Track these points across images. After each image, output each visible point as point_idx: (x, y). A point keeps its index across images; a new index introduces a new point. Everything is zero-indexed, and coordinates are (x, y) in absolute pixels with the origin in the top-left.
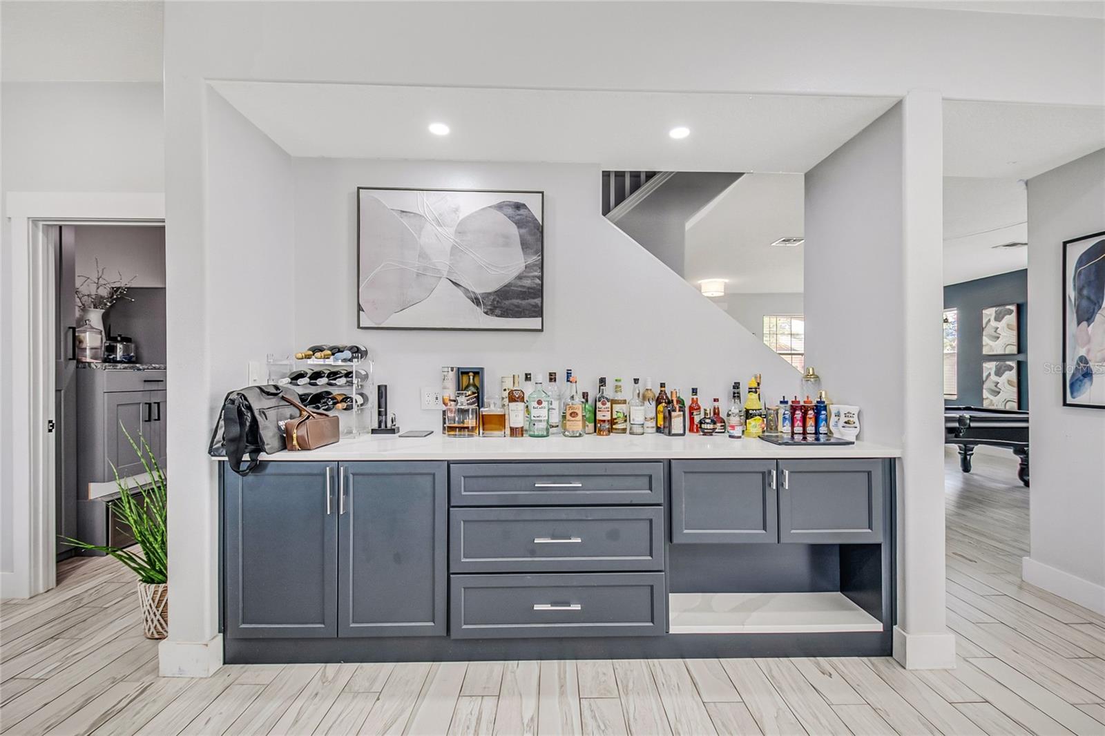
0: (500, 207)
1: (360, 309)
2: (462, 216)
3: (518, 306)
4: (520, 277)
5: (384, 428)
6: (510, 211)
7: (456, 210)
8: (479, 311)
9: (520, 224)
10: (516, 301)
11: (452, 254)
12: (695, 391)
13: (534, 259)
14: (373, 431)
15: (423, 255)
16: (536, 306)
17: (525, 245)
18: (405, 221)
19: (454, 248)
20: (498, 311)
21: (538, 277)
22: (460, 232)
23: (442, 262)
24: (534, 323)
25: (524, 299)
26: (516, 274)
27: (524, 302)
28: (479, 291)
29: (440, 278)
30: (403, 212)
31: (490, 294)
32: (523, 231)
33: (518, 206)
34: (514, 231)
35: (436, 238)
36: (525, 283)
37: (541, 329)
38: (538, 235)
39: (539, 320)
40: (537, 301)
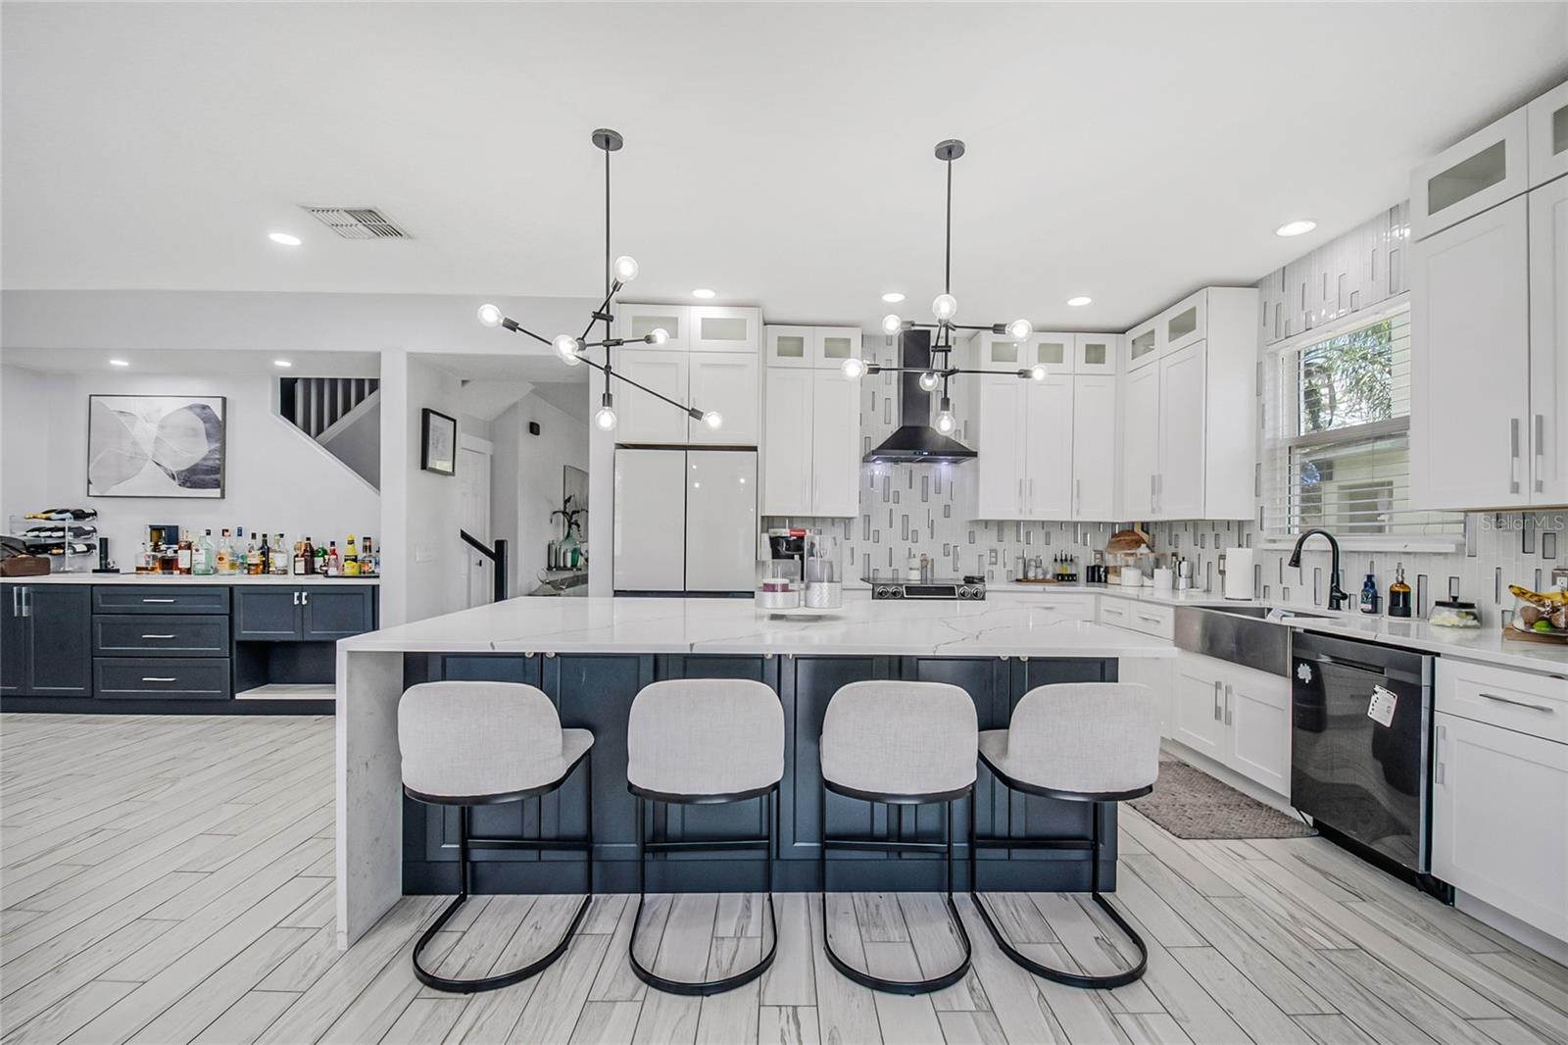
0: (191, 408)
1: (89, 482)
2: (163, 415)
3: (203, 480)
4: (205, 459)
5: (105, 569)
6: (198, 410)
7: (159, 411)
8: (175, 483)
9: (205, 420)
10: (202, 477)
11: (155, 442)
12: (333, 544)
13: (216, 445)
14: (94, 571)
15: (135, 443)
16: (217, 480)
17: (208, 435)
18: (123, 419)
19: (157, 438)
20: (188, 484)
21: (219, 459)
22: (162, 427)
23: (148, 448)
24: (217, 492)
25: (208, 475)
26: (202, 456)
27: (208, 477)
28: (174, 470)
29: (146, 460)
30: (122, 412)
31: (182, 471)
32: (207, 425)
33: (204, 407)
34: (201, 425)
35: (144, 432)
36: (210, 463)
37: (223, 496)
38: (218, 429)
39: (219, 490)
40: (217, 476)
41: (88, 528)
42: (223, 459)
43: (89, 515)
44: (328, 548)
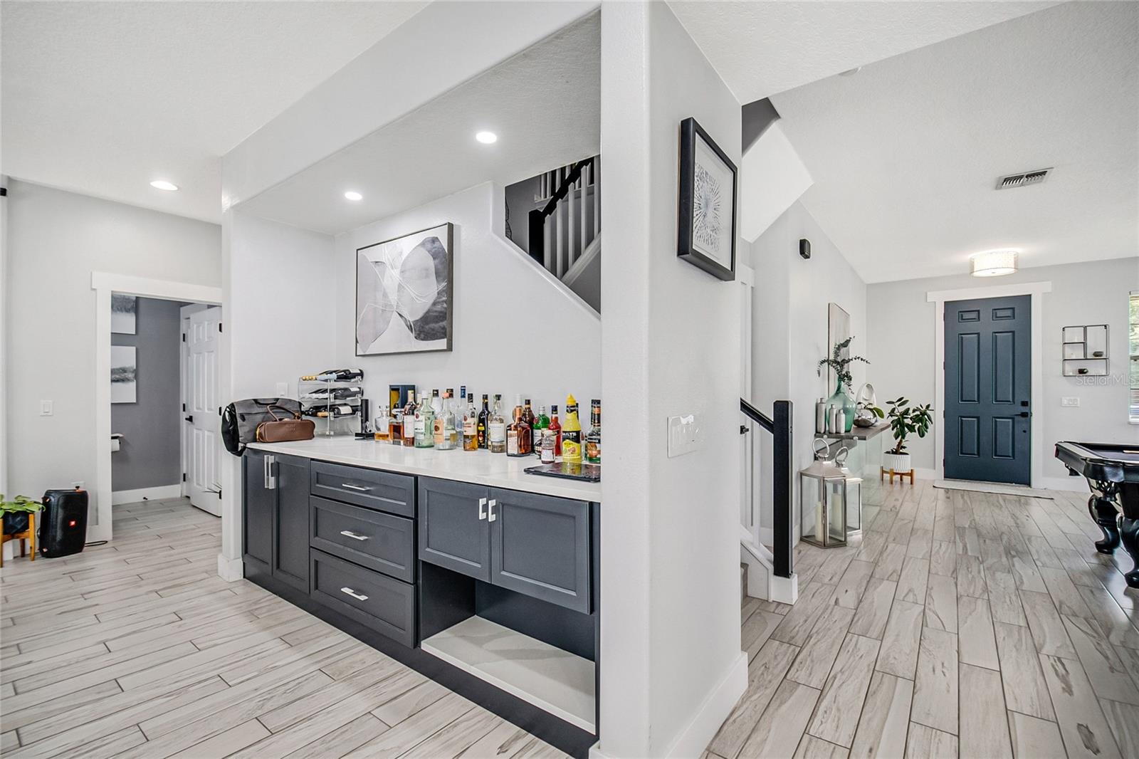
0: (423, 244)
1: (357, 342)
2: (403, 259)
3: (433, 330)
4: (434, 304)
5: (364, 432)
6: (430, 246)
7: (401, 253)
8: (412, 336)
9: (434, 256)
10: (432, 325)
11: (398, 291)
12: (555, 409)
13: (445, 285)
15: (385, 295)
16: (444, 328)
17: (437, 274)
18: (377, 269)
19: (400, 285)
20: (422, 336)
21: (445, 302)
22: (402, 272)
23: (394, 298)
24: (441, 344)
25: (437, 322)
26: (432, 301)
27: (438, 325)
28: (412, 319)
29: (393, 311)
30: (376, 262)
31: (417, 321)
32: (437, 261)
33: (434, 240)
34: (431, 264)
35: (391, 278)
36: (439, 308)
37: (450, 348)
38: (445, 264)
39: (445, 341)
40: (444, 323)
41: (354, 389)
42: (450, 302)
43: (354, 376)
44: (549, 415)
